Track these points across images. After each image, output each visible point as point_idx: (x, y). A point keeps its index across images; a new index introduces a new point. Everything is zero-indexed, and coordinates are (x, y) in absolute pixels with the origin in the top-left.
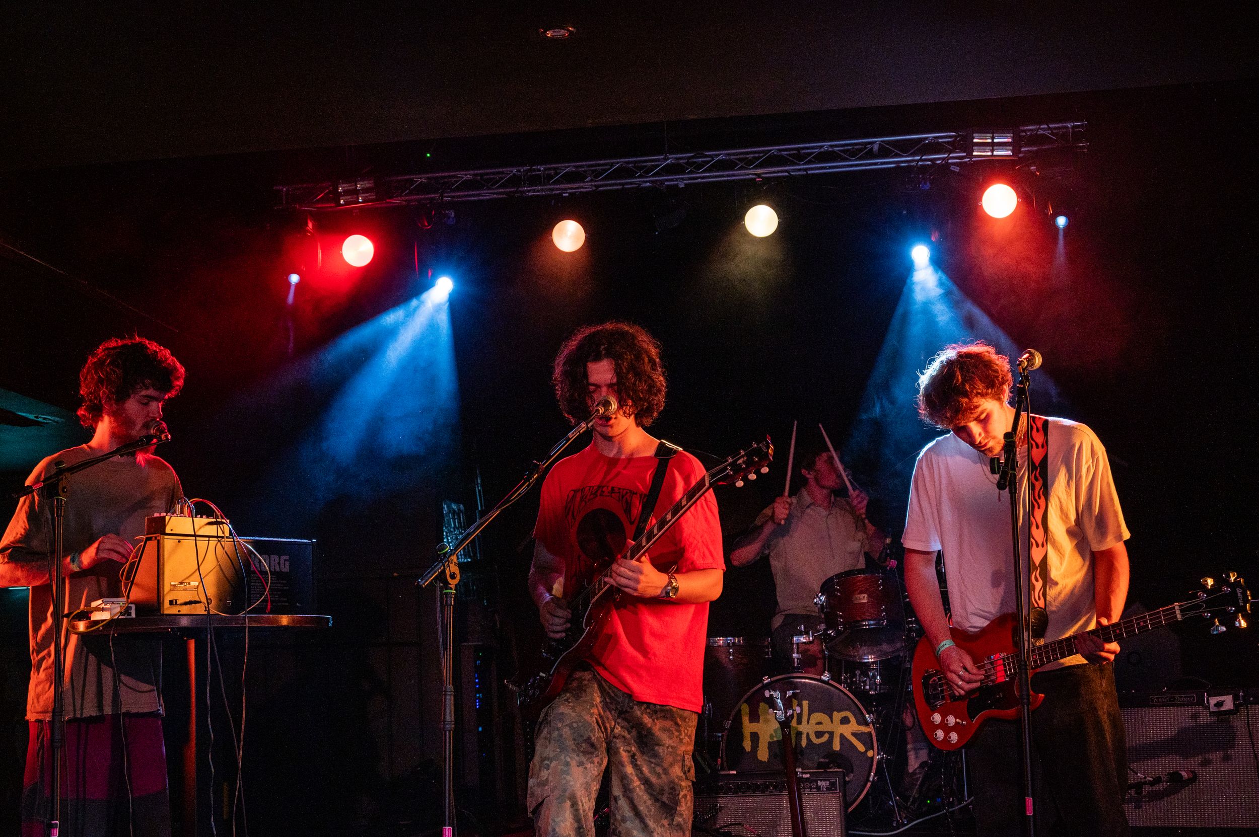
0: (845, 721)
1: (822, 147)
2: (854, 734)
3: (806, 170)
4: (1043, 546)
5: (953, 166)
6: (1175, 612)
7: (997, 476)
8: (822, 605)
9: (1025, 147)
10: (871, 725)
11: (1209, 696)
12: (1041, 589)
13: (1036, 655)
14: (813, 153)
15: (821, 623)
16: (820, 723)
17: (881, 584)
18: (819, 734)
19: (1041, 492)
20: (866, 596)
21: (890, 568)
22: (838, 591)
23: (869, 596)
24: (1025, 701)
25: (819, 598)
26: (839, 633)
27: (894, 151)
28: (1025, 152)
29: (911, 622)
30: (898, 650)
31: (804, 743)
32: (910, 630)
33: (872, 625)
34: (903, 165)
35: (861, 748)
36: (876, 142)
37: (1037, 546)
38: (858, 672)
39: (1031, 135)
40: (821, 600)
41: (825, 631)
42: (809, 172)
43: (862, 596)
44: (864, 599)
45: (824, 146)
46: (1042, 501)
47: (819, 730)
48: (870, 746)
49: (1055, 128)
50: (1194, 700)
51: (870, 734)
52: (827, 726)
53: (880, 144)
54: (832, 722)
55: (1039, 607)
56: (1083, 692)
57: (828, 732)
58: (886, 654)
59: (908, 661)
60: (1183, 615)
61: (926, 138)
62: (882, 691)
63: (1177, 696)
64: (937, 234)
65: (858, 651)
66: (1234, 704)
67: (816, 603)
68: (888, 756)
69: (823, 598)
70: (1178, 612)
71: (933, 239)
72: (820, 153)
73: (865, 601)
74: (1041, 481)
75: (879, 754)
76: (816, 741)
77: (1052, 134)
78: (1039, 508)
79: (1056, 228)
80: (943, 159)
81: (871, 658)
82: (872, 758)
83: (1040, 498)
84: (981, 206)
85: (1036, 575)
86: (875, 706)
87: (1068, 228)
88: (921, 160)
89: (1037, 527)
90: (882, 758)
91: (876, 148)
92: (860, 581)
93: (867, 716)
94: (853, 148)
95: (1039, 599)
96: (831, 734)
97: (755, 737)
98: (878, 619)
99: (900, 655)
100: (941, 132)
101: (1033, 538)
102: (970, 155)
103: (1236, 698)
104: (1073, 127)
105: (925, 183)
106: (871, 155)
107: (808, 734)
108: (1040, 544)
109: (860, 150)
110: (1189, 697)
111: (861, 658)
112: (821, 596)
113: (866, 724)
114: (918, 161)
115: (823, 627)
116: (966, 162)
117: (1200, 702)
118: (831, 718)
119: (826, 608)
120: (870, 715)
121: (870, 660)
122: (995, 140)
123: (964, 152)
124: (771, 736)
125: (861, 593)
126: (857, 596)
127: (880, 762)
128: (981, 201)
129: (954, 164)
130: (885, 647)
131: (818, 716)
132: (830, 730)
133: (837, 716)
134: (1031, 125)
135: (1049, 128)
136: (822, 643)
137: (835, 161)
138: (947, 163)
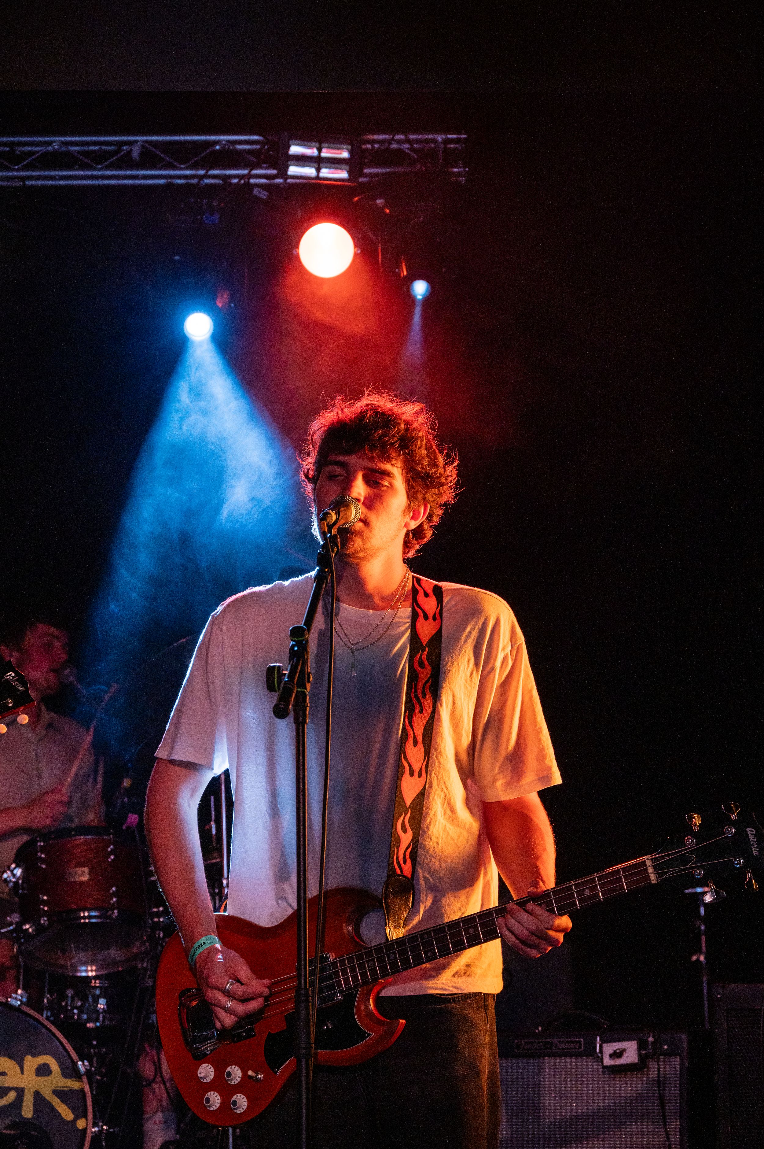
0: (43, 1071)
1: (50, 143)
2: (56, 1092)
3: (23, 179)
4: (420, 776)
5: (259, 190)
6: (646, 870)
7: (276, 695)
8: (16, 883)
9: (370, 167)
10: (85, 1078)
11: (603, 1041)
12: (409, 845)
13: (394, 953)
14: (33, 153)
15: (13, 912)
16: (3, 1074)
17: (112, 852)
19: (428, 686)
20: (86, 870)
21: (127, 827)
22: (43, 861)
23: (91, 871)
24: (304, 1051)
25: (12, 871)
26: (40, 929)
27: (164, 160)
28: (370, 175)
29: (158, 915)
30: (136, 957)
32: (156, 926)
33: (94, 917)
34: (178, 181)
35: (67, 1114)
36: (136, 142)
37: (412, 774)
38: (70, 992)
39: (378, 150)
40: (14, 875)
41: (19, 925)
42: (28, 183)
43: (80, 870)
44: (83, 875)
45: (53, 142)
46: (428, 702)
47: (2, 1085)
48: (80, 1112)
49: (418, 141)
50: (580, 1047)
51: (82, 1092)
52: (14, 1079)
53: (143, 147)
54: (22, 1072)
55: (402, 875)
57: (15, 1089)
58: (115, 963)
59: (150, 977)
60: (659, 875)
61: (217, 142)
62: (107, 1023)
63: (555, 1041)
64: (226, 296)
65: (71, 957)
66: (640, 1055)
67: (5, 879)
68: (110, 1128)
69: (18, 872)
70: (650, 870)
71: (219, 303)
72: (46, 154)
73: (85, 878)
75: (95, 1125)
77: (412, 149)
78: (421, 711)
79: (410, 298)
80: (241, 177)
81: (92, 971)
82: (85, 1131)
83: (424, 697)
84: (298, 256)
85: (403, 821)
86: (94, 1047)
87: (427, 301)
88: (206, 176)
89: (415, 743)
90: (101, 1131)
91: (136, 151)
92: (79, 846)
93: (80, 1063)
94: (100, 149)
95: (405, 862)
96: (21, 1092)
98: (104, 909)
99: (136, 967)
100: (240, 134)
101: (406, 759)
102: (283, 172)
103: (642, 1046)
104: (446, 141)
105: (212, 214)
106: (127, 162)
108: (416, 771)
109: (112, 153)
110: (573, 1042)
111: (76, 970)
112: (15, 868)
113: (76, 1075)
114: (201, 177)
115: (15, 918)
116: (277, 185)
117: (590, 1052)
118: (21, 1066)
119: (23, 889)
120: (83, 1063)
121: (90, 974)
122: (323, 155)
123: (274, 168)
125: (80, 865)
126: (73, 870)
127: (96, 1138)
128: (298, 247)
129: (261, 186)
130: (115, 953)
131: (2, 1062)
133: (31, 1063)
134: (379, 132)
135: (407, 141)
136: (13, 945)
137: (70, 168)
138: (248, 184)
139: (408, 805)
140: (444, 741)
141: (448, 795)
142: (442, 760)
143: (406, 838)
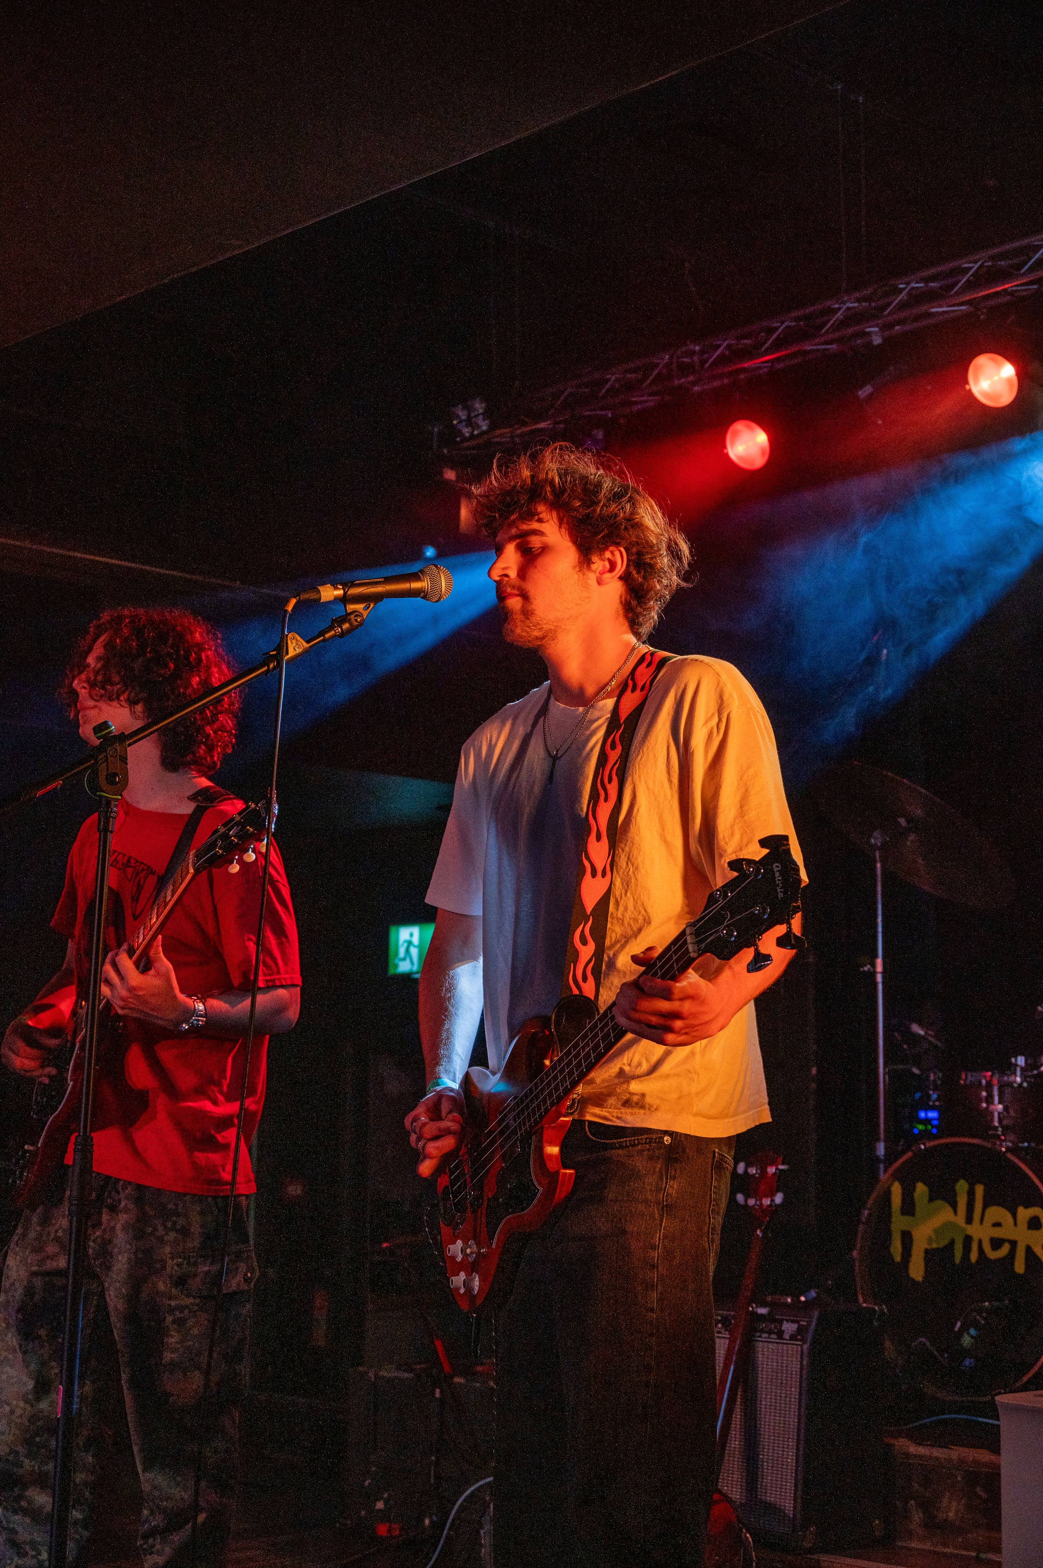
0: (1034, 1223)
4: (604, 875)
12: (590, 960)
16: (997, 1225)
18: (996, 1243)
19: (614, 772)
31: (974, 1256)
37: (594, 874)
47: (996, 1236)
52: (1007, 1231)
54: (1015, 1224)
55: (580, 996)
56: (611, 1196)
57: (1008, 1242)
74: (619, 749)
76: (992, 1255)
78: (606, 800)
83: (610, 782)
85: (583, 931)
89: (599, 838)
95: (585, 979)
96: (1013, 1244)
97: (907, 1238)
107: (980, 1242)
108: (600, 870)
118: (1014, 1216)
124: (930, 1240)
131: (997, 1213)
132: (1012, 1237)
133: (1023, 1214)
139: (589, 911)
140: (642, 853)
141: (647, 918)
142: (639, 877)
143: (587, 952)
